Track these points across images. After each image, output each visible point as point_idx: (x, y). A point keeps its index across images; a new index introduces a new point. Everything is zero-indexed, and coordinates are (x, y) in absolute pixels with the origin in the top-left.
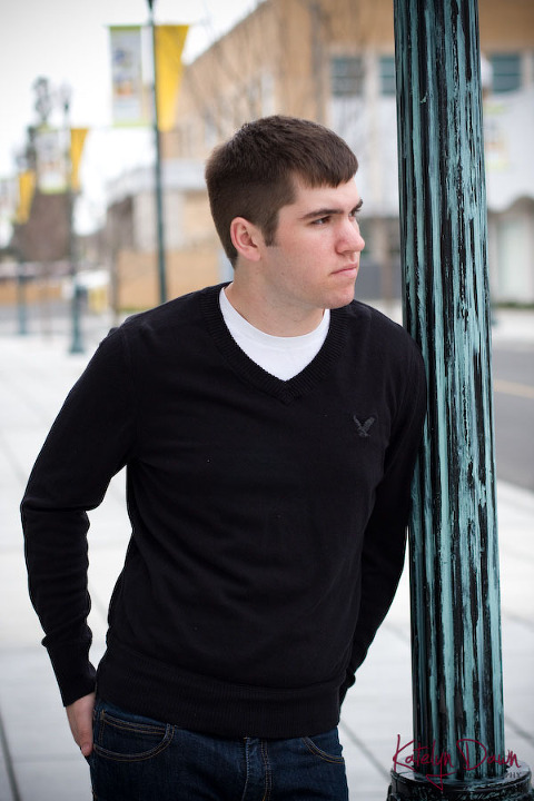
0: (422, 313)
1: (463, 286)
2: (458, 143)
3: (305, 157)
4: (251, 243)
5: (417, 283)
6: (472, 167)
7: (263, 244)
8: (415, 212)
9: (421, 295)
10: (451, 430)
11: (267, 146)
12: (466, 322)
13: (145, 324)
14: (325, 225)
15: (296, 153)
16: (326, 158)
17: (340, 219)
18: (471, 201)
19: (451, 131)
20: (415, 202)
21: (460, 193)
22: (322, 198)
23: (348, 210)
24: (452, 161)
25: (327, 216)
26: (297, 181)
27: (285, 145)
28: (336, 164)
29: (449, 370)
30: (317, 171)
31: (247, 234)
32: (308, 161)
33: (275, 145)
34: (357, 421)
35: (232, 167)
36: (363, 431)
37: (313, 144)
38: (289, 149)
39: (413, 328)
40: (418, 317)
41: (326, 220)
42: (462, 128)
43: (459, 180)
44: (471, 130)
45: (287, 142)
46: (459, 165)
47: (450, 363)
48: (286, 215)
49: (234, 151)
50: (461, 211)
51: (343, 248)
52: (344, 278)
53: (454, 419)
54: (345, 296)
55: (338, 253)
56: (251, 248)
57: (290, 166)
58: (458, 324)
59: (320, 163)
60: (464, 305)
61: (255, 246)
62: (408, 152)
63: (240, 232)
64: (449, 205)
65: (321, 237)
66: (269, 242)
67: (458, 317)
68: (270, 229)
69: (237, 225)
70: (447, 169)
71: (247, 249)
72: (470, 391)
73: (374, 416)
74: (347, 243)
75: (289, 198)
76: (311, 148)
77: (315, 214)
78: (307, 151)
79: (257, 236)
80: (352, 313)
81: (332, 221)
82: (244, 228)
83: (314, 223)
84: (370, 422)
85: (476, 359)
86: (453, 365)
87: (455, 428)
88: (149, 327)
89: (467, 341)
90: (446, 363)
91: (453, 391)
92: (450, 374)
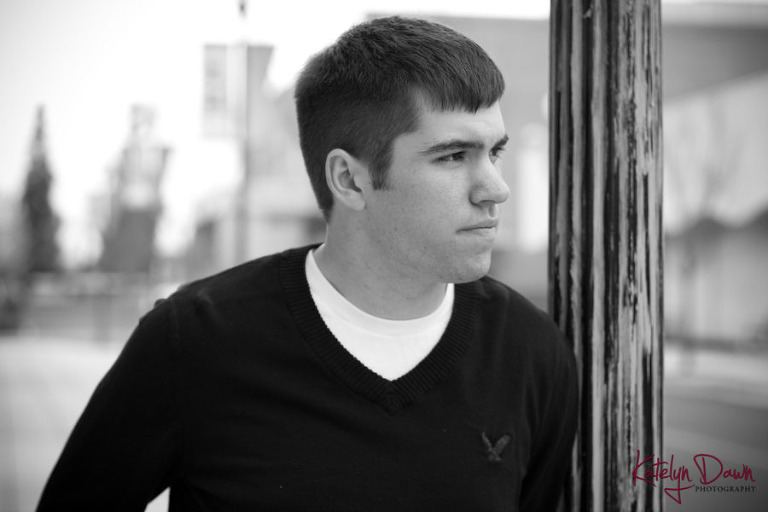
0: (576, 297)
1: (631, 263)
2: (631, 73)
3: (433, 67)
4: (352, 185)
5: (570, 257)
6: (648, 105)
7: (370, 187)
8: (570, 162)
9: (576, 273)
10: (610, 456)
11: (382, 51)
12: (635, 312)
13: (202, 294)
14: (456, 164)
15: (421, 61)
16: (463, 70)
17: (477, 156)
18: (646, 150)
19: (623, 56)
20: (571, 150)
21: (632, 139)
22: (455, 125)
23: (489, 145)
24: (623, 96)
25: (461, 152)
26: (421, 100)
27: (406, 50)
28: (475, 78)
29: (611, 375)
30: (449, 86)
31: (347, 173)
32: (438, 73)
33: (392, 50)
34: (486, 440)
35: (332, 78)
36: (494, 454)
37: (446, 50)
38: (412, 56)
39: (563, 317)
40: (569, 302)
41: (458, 157)
42: (637, 53)
43: (630, 122)
44: (649, 57)
45: (409, 46)
46: (632, 101)
47: (612, 366)
48: (405, 148)
49: (335, 58)
50: (633, 163)
51: (480, 196)
52: (478, 239)
53: (614, 442)
54: (478, 266)
55: (473, 204)
56: (353, 193)
57: (412, 80)
58: (624, 315)
59: (454, 77)
60: (632, 289)
61: (358, 190)
62: (563, 84)
63: (339, 169)
64: (617, 154)
65: (451, 181)
66: (379, 184)
67: (624, 304)
68: (380, 166)
69: (335, 158)
70: (616, 106)
71: (346, 194)
72: (636, 405)
73: (508, 434)
74: (487, 190)
75: (409, 124)
76: (443, 56)
77: (444, 147)
78: (438, 59)
79: (362, 176)
80: (482, 292)
81: (467, 159)
82: (344, 164)
83: (442, 159)
84: (503, 441)
85: (646, 362)
86: (615, 370)
87: (614, 453)
88: (207, 298)
89: (636, 336)
90: (606, 366)
91: (615, 404)
92: (611, 382)
